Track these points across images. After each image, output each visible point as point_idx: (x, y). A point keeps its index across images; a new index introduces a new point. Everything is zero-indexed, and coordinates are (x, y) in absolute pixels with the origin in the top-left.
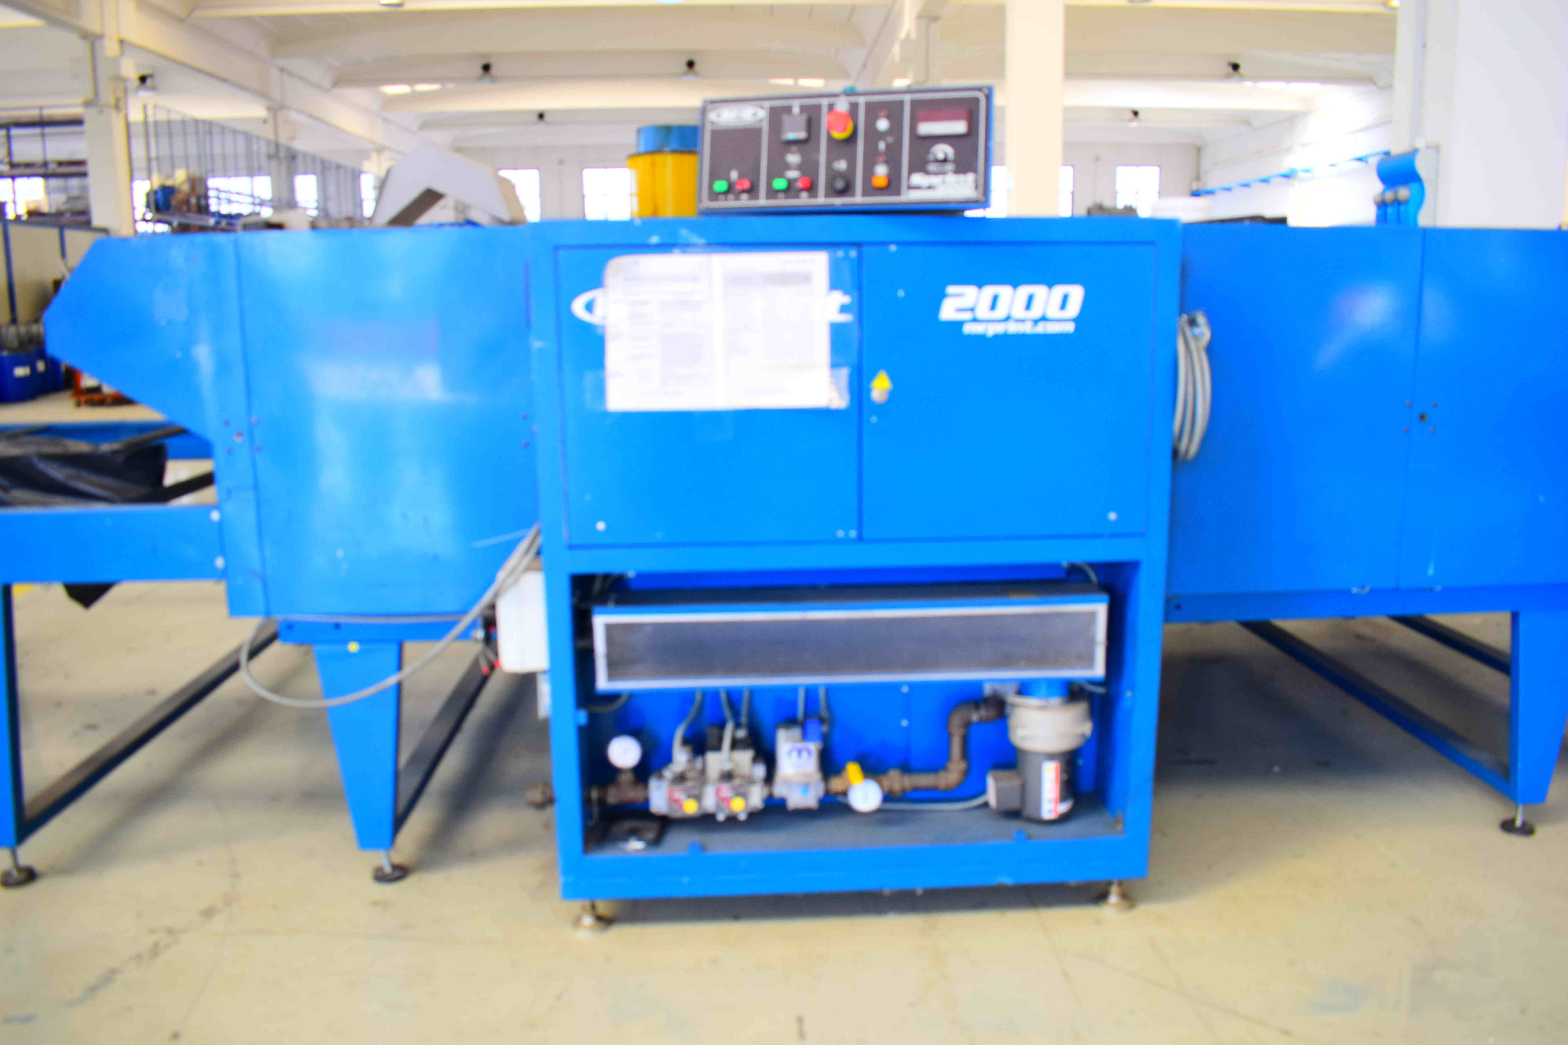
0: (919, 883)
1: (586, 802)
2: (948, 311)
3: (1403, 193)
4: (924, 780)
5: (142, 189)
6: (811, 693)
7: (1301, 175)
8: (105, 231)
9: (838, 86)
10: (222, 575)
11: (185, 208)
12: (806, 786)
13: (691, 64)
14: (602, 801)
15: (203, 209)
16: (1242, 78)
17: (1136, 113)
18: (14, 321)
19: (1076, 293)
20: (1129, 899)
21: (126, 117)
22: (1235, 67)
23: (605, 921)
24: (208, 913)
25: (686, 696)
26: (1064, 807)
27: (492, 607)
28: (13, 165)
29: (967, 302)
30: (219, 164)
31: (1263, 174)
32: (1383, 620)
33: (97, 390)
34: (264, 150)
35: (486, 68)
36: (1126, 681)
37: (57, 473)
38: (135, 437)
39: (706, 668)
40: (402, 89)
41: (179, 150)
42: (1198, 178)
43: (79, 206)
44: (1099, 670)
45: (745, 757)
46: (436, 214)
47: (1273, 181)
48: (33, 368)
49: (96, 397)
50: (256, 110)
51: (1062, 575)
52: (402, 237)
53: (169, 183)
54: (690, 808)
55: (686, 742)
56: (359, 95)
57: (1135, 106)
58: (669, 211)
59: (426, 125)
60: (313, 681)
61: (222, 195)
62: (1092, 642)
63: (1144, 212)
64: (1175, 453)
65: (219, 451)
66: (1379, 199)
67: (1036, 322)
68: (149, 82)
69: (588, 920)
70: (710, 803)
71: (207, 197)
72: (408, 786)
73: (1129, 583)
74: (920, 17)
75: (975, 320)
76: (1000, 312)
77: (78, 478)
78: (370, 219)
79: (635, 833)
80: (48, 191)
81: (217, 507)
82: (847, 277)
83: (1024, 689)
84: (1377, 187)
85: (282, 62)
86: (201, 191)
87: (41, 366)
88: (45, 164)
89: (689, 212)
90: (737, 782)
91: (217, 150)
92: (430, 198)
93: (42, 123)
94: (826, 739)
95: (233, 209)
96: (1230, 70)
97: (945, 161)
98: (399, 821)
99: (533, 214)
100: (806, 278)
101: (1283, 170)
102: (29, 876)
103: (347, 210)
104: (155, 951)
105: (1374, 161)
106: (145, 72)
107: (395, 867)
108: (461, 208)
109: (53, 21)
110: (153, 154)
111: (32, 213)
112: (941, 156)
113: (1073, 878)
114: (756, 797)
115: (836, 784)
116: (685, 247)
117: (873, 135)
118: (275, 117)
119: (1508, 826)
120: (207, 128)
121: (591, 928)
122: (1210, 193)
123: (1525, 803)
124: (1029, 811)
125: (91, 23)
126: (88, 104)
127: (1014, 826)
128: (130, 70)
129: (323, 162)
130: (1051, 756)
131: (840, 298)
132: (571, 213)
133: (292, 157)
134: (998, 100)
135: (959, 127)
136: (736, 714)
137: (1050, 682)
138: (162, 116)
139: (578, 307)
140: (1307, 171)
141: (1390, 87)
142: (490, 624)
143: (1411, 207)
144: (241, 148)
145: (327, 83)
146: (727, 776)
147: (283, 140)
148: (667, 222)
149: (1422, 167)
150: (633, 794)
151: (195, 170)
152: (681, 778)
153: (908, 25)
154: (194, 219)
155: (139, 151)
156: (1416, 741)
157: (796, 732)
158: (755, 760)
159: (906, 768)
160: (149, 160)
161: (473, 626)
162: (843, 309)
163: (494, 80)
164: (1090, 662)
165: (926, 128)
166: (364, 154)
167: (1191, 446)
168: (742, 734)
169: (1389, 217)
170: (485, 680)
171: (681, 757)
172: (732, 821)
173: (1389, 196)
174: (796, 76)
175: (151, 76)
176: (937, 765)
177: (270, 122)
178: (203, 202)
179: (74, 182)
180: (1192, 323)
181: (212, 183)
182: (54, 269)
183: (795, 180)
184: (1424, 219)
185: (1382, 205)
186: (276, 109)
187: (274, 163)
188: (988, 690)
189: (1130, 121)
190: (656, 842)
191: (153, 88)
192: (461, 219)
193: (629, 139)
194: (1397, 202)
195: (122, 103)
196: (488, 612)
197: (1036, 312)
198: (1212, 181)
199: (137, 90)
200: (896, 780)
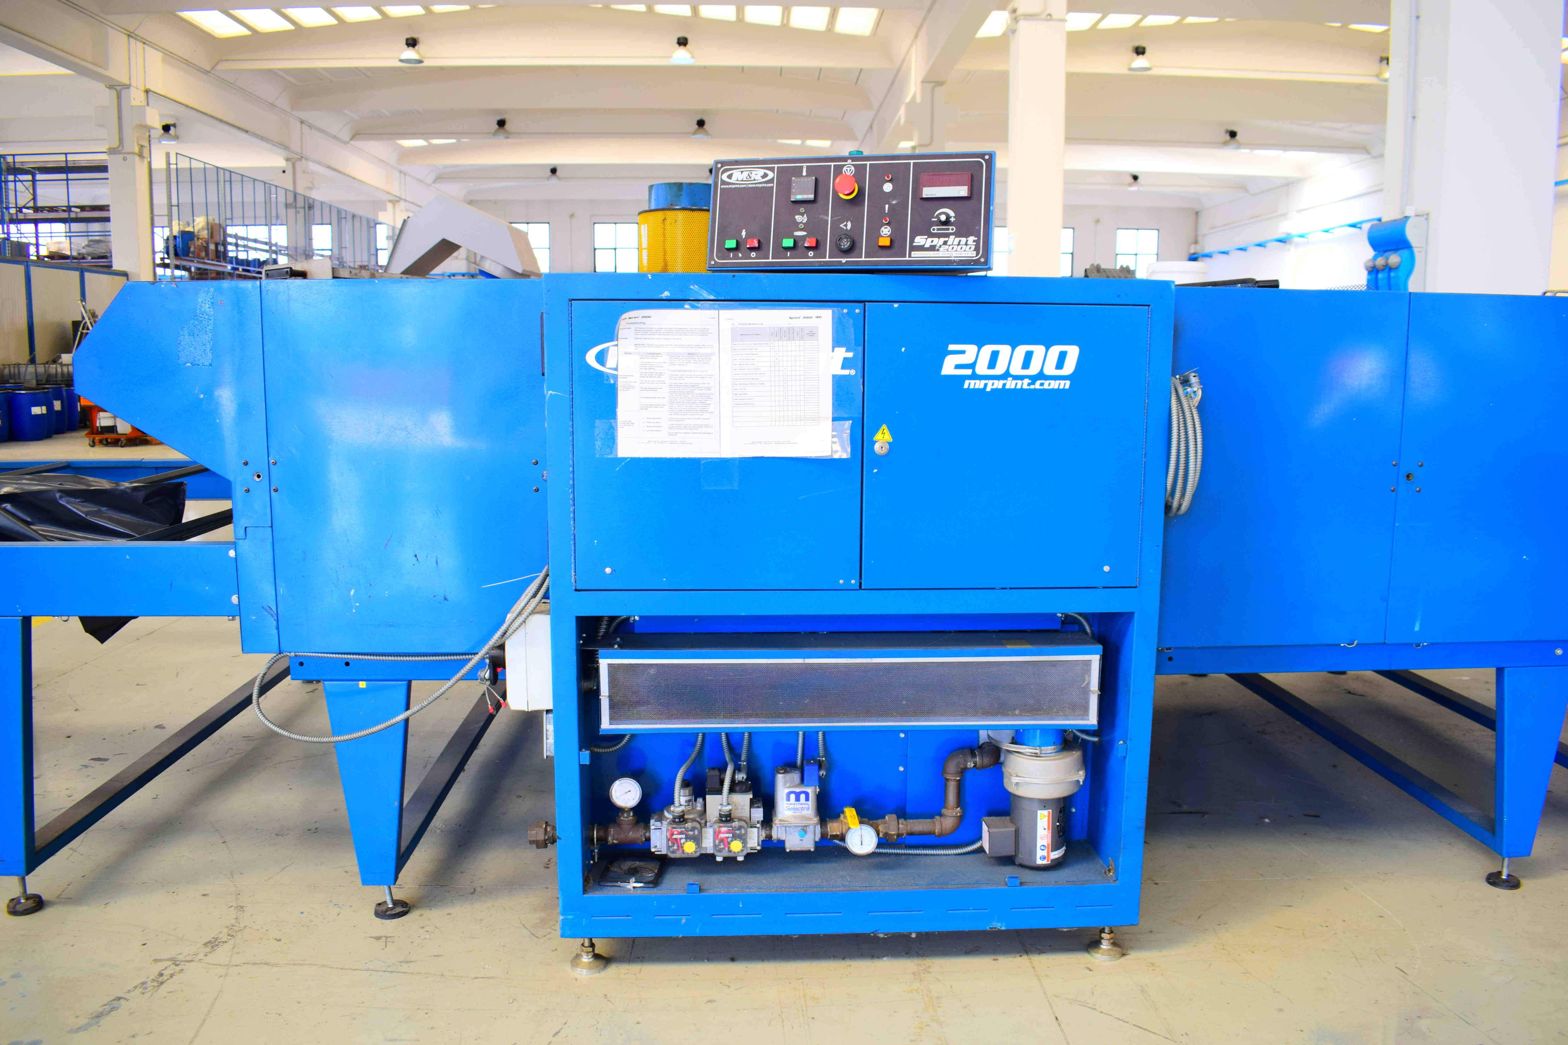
0: (913, 927)
1: (587, 841)
2: (949, 368)
3: (1394, 259)
4: (919, 825)
5: (161, 235)
6: (809, 737)
7: (1297, 239)
8: (125, 274)
9: (845, 149)
10: (235, 613)
11: (203, 254)
12: (804, 829)
13: (701, 123)
14: (602, 840)
15: (221, 256)
16: (1239, 146)
17: (1135, 178)
18: (32, 361)
19: (1073, 352)
20: (1120, 946)
21: (150, 163)
22: (1233, 134)
23: (603, 960)
24: (213, 944)
25: (688, 738)
26: (1056, 855)
27: (502, 647)
28: (36, 209)
29: (967, 359)
30: (238, 211)
31: (1261, 239)
32: (1369, 674)
33: (112, 429)
34: (282, 199)
35: (501, 123)
36: (1119, 732)
37: (79, 509)
38: (154, 476)
39: (707, 711)
40: (420, 143)
41: (199, 198)
42: (1196, 242)
43: (100, 250)
44: (1092, 719)
45: (743, 800)
46: (452, 264)
47: (1269, 245)
48: (50, 407)
49: (111, 436)
50: (278, 161)
51: (1058, 626)
52: (416, 287)
53: (189, 229)
54: (690, 848)
55: (685, 784)
56: (376, 148)
57: (1135, 170)
58: (678, 267)
59: (439, 178)
60: (321, 719)
61: (240, 242)
62: (1086, 691)
63: (1141, 274)
64: (1168, 507)
65: (238, 491)
66: (1370, 264)
67: (1033, 379)
68: (172, 131)
69: (586, 959)
70: (708, 845)
71: (225, 244)
72: (412, 824)
73: (1123, 634)
74: (924, 82)
75: (974, 376)
76: (1000, 370)
77: (97, 514)
78: (386, 268)
79: (633, 872)
80: (70, 235)
81: (234, 545)
82: (851, 333)
83: (1018, 738)
84: (1370, 253)
85: (304, 115)
86: (219, 238)
87: (57, 405)
88: (69, 209)
89: (700, 267)
90: (736, 824)
91: (237, 199)
92: (446, 248)
93: (66, 169)
94: (823, 783)
95: (253, 255)
96: (1228, 137)
97: (947, 223)
98: (402, 858)
99: (544, 267)
100: (812, 334)
101: (1280, 234)
102: (38, 904)
103: (362, 258)
104: (160, 980)
105: (1366, 227)
106: (170, 121)
107: (396, 903)
108: (472, 258)
109: (82, 71)
110: (174, 201)
111: (52, 256)
112: (943, 218)
113: (1066, 922)
114: (754, 839)
115: (834, 828)
116: (695, 301)
117: (879, 197)
118: (294, 167)
119: (1494, 879)
120: (227, 177)
121: (589, 967)
122: (1209, 256)
123: (1509, 857)
124: (1022, 858)
125: (118, 72)
126: (112, 151)
127: (1009, 870)
128: (155, 121)
129: (339, 211)
130: (1044, 803)
131: (842, 353)
132: (581, 266)
133: (310, 206)
134: (1000, 163)
135: (962, 191)
136: (736, 757)
137: (1044, 730)
138: (184, 164)
139: (591, 358)
140: (1302, 236)
141: (1382, 156)
142: (497, 664)
143: (1401, 273)
144: (260, 197)
145: (345, 135)
146: (726, 818)
147: (300, 190)
148: (678, 277)
149: (1412, 234)
150: (634, 835)
151: (214, 217)
152: (681, 819)
153: (913, 88)
154: (212, 266)
155: (160, 198)
156: (1405, 795)
157: (795, 776)
158: (752, 803)
159: (902, 814)
160: (171, 206)
161: (480, 665)
162: (846, 364)
163: (508, 135)
164: (1084, 710)
165: (928, 192)
166: (379, 205)
167: (1184, 502)
168: (741, 776)
169: (1380, 283)
170: (491, 718)
171: (681, 798)
172: (730, 861)
173: (1380, 262)
174: (804, 138)
175: (174, 125)
176: (933, 811)
177: (289, 172)
178: (221, 248)
179: (96, 227)
180: (1186, 382)
181: (230, 230)
182: (74, 311)
183: (803, 238)
184: (1414, 286)
185: (1373, 271)
186: (295, 160)
187: (292, 211)
188: (983, 737)
189: (1130, 185)
190: (655, 882)
191: (176, 138)
192: (474, 269)
193: (640, 195)
194: (1388, 268)
195: (146, 152)
196: (496, 652)
197: (1034, 370)
198: (1209, 245)
199: (160, 139)
200: (892, 825)
